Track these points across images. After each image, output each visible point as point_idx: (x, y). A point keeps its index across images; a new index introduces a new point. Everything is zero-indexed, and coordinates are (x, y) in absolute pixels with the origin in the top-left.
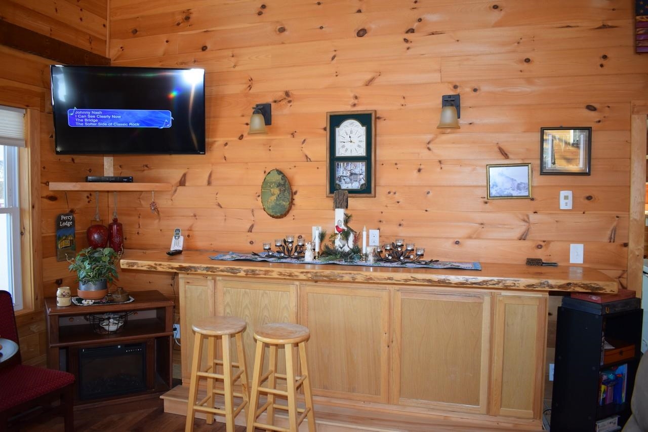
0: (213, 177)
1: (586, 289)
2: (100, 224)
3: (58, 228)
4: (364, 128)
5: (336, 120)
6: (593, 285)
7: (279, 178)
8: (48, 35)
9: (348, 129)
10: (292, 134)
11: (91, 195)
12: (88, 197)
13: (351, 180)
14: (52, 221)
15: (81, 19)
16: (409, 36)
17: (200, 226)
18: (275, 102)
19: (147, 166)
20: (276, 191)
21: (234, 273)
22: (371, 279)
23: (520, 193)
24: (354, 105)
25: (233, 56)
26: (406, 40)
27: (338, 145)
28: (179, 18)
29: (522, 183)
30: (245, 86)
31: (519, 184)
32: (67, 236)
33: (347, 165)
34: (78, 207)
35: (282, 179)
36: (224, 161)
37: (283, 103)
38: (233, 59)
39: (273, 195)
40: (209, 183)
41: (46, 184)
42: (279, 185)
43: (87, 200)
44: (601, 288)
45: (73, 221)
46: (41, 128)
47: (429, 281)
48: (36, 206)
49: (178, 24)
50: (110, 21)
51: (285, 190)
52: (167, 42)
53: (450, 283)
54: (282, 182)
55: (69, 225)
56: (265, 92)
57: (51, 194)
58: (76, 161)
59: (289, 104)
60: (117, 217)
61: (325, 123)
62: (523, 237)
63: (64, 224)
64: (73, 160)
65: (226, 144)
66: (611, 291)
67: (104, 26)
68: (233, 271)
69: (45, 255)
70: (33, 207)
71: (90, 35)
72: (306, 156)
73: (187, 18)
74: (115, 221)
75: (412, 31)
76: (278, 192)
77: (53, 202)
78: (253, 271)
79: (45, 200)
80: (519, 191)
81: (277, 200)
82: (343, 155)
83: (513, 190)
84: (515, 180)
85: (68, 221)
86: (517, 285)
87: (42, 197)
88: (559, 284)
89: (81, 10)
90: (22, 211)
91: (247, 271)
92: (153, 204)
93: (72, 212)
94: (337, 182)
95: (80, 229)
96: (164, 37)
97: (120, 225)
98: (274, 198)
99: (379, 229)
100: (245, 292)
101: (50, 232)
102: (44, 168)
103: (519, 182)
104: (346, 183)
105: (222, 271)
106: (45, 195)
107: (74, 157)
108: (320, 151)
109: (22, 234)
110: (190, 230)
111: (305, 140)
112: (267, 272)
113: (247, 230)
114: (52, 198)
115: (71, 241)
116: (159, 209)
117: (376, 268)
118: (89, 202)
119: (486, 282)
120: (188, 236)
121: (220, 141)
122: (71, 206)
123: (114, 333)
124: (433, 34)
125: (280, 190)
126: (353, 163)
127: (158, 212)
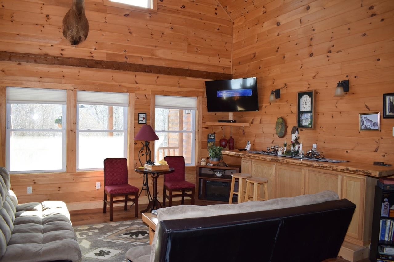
0: (262, 120)
1: (364, 173)
2: (225, 138)
3: (208, 138)
4: (310, 98)
5: (300, 95)
6: (367, 172)
7: (281, 120)
8: (206, 71)
9: (305, 99)
10: (287, 102)
11: (223, 127)
12: (222, 128)
13: (306, 121)
14: (206, 136)
15: (220, 62)
16: (329, 54)
17: (257, 140)
18: (281, 88)
19: (242, 116)
20: (280, 126)
21: (250, 157)
22: (288, 162)
23: (375, 128)
24: (308, 88)
25: (268, 70)
26: (328, 56)
27: (301, 106)
28: (252, 56)
29: (375, 123)
30: (272, 82)
31: (374, 123)
32: (211, 142)
33: (305, 115)
34: (217, 131)
35: (282, 121)
36: (265, 114)
37: (284, 89)
38: (268, 71)
39: (279, 128)
40: (260, 123)
41: (204, 123)
42: (281, 124)
43: (221, 129)
44: (370, 173)
45: (214, 136)
46: (202, 103)
47: (307, 164)
48: (200, 131)
49: (252, 59)
50: (233, 60)
51: (283, 126)
52: (249, 66)
53: (314, 166)
54: (282, 122)
55: (212, 138)
56: (279, 84)
57: (206, 126)
58: (217, 115)
59: (286, 89)
60: (232, 136)
61: (296, 97)
62: (376, 150)
63: (211, 137)
64: (215, 114)
65: (266, 107)
66: (375, 175)
67: (230, 62)
68: (250, 156)
69: (202, 148)
70: (199, 131)
71: (223, 67)
72: (292, 111)
73: (255, 56)
74: (231, 137)
75: (330, 52)
76: (281, 127)
77: (207, 129)
78: (255, 156)
79: (203, 128)
80: (374, 127)
81: (281, 130)
82: (303, 110)
83: (371, 126)
84: (372, 121)
85: (212, 136)
86: (337, 169)
87: (202, 127)
88: (353, 170)
89: (220, 58)
90: (196, 132)
91: (253, 157)
92: (243, 131)
93: (214, 133)
94: (301, 122)
95: (217, 139)
96: (247, 64)
97: (233, 139)
98: (280, 129)
99: (316, 144)
100: (260, 166)
101: (206, 140)
102: (204, 117)
103: (374, 122)
104: (304, 123)
105: (247, 156)
106: (204, 126)
107: (216, 113)
108: (295, 109)
109: (195, 140)
110: (254, 142)
111: (291, 104)
112: (259, 157)
113: (271, 143)
114: (207, 128)
115: (213, 144)
116: (245, 133)
117: (304, 160)
118: (222, 130)
119: (326, 167)
120: (254, 144)
121: (264, 105)
122: (214, 131)
123: (219, 177)
124: (338, 52)
125: (282, 126)
126: (307, 114)
127: (245, 134)
